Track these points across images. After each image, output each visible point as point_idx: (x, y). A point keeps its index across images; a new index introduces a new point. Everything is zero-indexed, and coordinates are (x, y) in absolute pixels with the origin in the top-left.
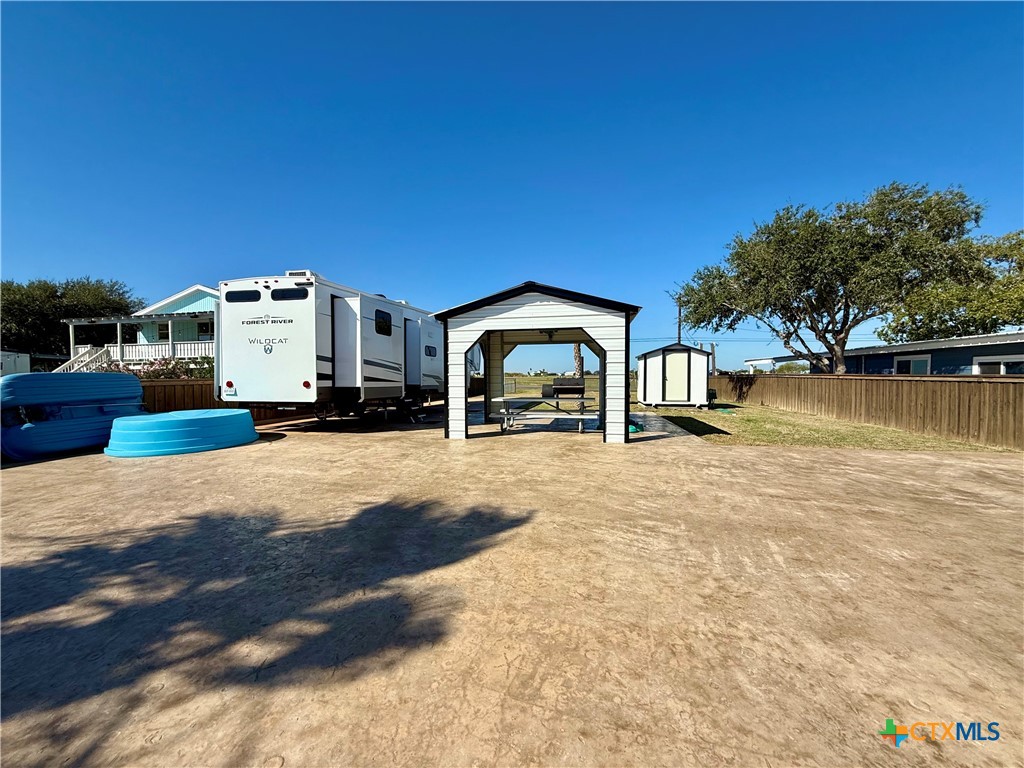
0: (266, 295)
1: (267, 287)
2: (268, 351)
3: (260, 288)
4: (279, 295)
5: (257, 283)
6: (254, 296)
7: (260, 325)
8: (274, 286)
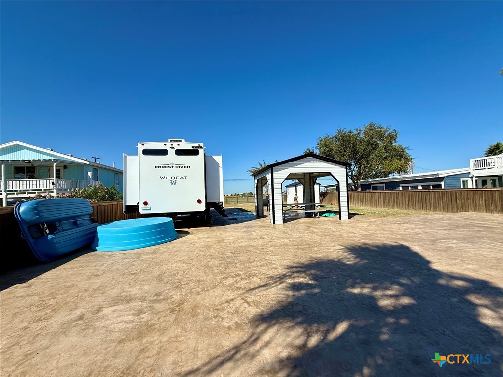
0: (172, 152)
1: (173, 148)
2: (174, 183)
3: (168, 147)
4: (180, 152)
5: (165, 145)
6: (164, 152)
7: (168, 169)
8: (177, 147)
